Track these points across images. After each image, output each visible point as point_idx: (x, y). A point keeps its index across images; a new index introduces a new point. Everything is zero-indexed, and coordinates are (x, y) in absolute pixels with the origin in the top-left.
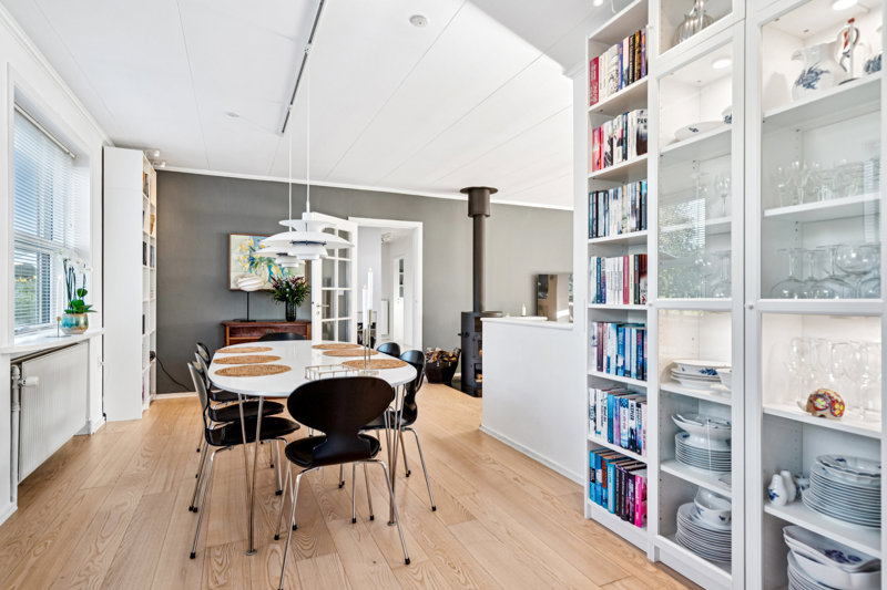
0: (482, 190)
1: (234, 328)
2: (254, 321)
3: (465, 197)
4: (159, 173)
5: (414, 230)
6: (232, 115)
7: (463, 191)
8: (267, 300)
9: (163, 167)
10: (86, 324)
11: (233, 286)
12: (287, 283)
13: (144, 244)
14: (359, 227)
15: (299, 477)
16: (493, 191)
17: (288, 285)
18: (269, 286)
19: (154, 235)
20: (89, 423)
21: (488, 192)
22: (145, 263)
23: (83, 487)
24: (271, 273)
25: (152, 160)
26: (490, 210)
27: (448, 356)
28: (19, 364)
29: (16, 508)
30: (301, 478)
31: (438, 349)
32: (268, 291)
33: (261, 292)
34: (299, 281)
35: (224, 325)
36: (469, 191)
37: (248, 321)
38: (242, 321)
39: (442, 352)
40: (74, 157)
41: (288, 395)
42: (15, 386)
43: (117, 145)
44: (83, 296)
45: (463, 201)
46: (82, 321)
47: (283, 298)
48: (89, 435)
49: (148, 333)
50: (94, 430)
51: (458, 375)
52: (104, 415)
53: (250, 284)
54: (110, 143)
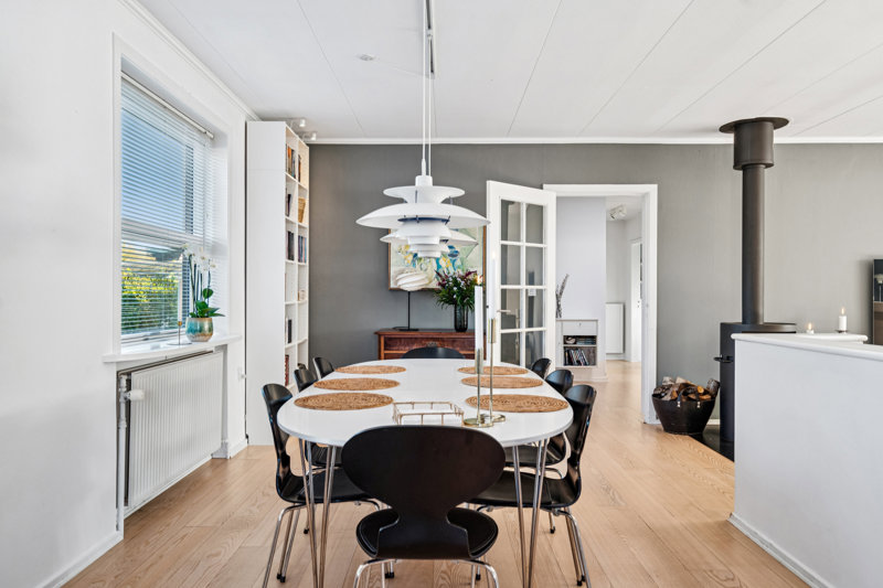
0: (759, 122)
1: (390, 339)
2: (417, 330)
3: (729, 139)
4: (312, 147)
5: (645, 196)
6: (365, 58)
7: (725, 129)
8: (432, 303)
9: (314, 139)
10: (211, 329)
11: (392, 286)
12: (455, 279)
13: (290, 235)
14: (558, 198)
15: (361, 567)
16: (780, 123)
17: (456, 284)
18: (434, 285)
19: (306, 223)
20: (224, 446)
21: (770, 125)
22: (290, 257)
23: (191, 524)
24: (439, 266)
25: (301, 134)
26: (774, 156)
27: (696, 392)
28: (129, 374)
29: (121, 538)
30: (365, 571)
31: (680, 380)
32: (432, 290)
33: (425, 292)
34: (471, 277)
35: (379, 335)
36: (735, 127)
37: (409, 330)
38: (402, 330)
39: (686, 386)
40: (212, 137)
41: (342, 445)
42: (122, 400)
43: (264, 119)
44: (208, 297)
45: (725, 146)
46: (206, 327)
47: (450, 300)
48: (226, 459)
49: (295, 342)
50: (231, 453)
51: (714, 422)
52: (247, 437)
53: (410, 281)
54: (254, 117)
